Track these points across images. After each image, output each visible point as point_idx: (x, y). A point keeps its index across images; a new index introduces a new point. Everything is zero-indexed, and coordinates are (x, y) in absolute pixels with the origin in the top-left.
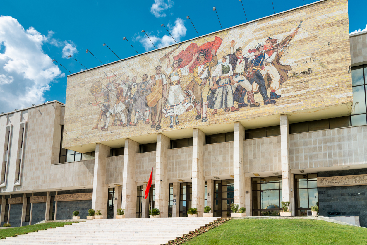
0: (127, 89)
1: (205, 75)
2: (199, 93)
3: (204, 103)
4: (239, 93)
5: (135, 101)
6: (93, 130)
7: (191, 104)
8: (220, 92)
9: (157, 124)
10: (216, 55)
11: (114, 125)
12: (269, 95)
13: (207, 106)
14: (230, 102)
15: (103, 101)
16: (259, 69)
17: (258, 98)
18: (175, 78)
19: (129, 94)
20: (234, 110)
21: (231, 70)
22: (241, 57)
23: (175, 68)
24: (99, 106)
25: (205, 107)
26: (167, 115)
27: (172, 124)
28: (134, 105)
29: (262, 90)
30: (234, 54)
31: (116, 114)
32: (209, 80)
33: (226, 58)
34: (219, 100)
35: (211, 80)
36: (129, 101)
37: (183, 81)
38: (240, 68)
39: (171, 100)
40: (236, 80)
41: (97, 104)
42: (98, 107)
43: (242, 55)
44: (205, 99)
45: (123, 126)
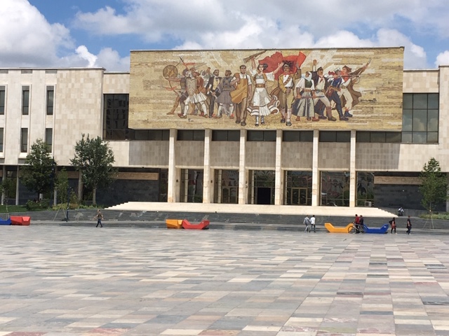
0: (208, 80)
1: (289, 85)
2: (284, 99)
3: (288, 110)
4: (319, 107)
6: (168, 115)
7: (276, 108)
8: (303, 101)
9: (242, 121)
10: (300, 70)
11: (194, 113)
12: (343, 113)
13: (291, 112)
15: (180, 87)
16: (336, 90)
18: (260, 81)
19: (210, 86)
20: (314, 120)
21: (313, 85)
23: (260, 72)
24: (174, 91)
25: (289, 113)
26: (252, 114)
27: (257, 123)
28: (216, 98)
30: (316, 72)
31: (195, 104)
32: (293, 90)
33: (309, 74)
34: (302, 109)
35: (295, 90)
36: (210, 93)
37: (269, 85)
39: (256, 102)
40: (317, 95)
41: (172, 89)
42: (174, 93)
43: (323, 75)
44: (289, 106)
45: (205, 116)
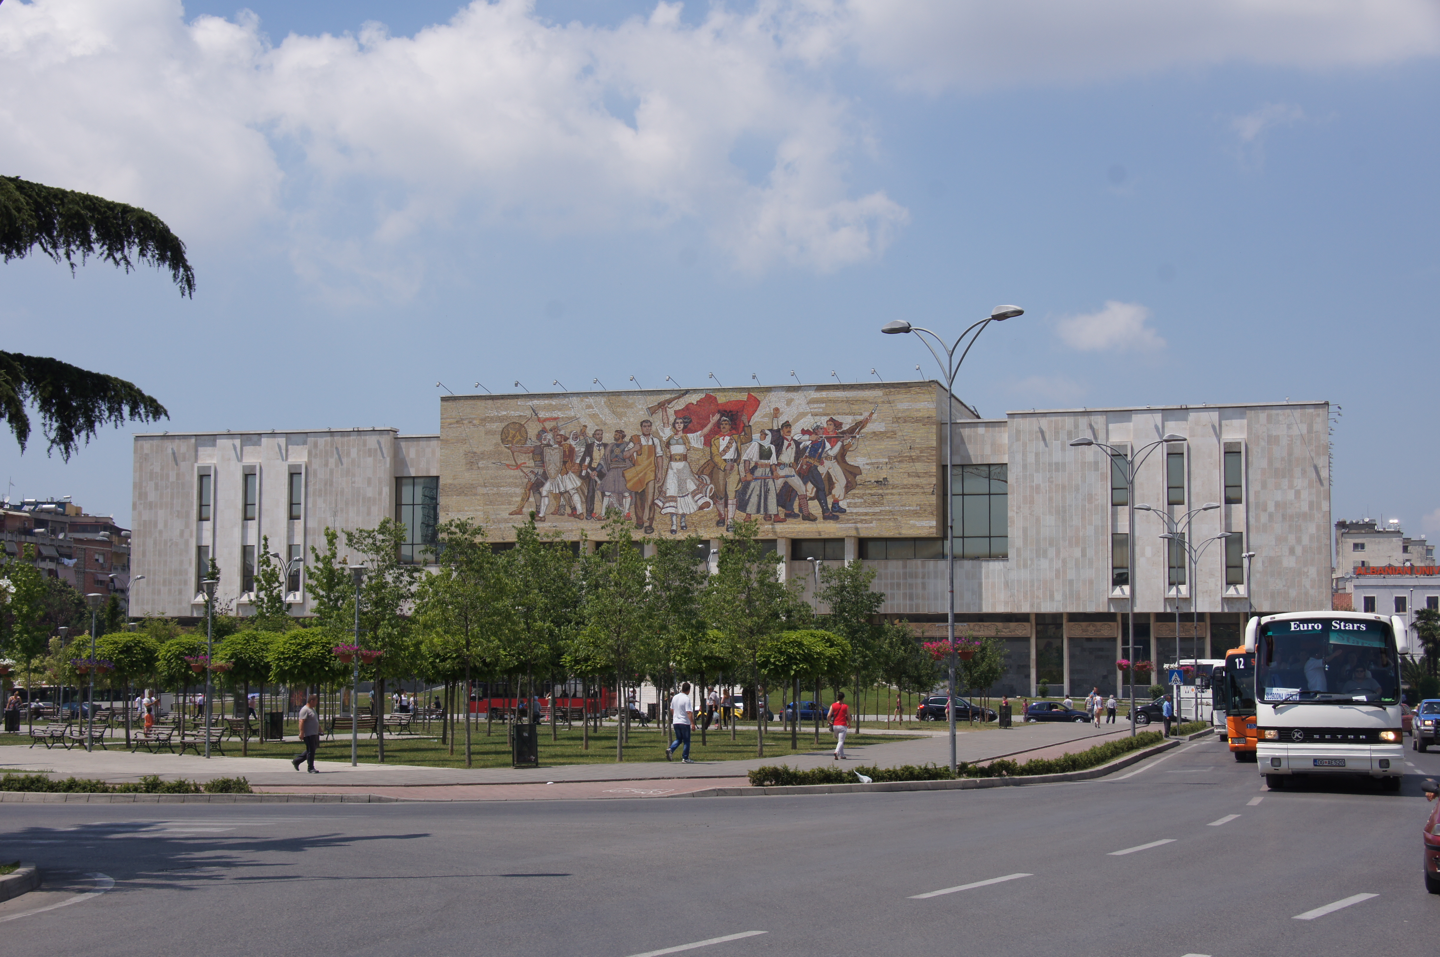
0: (583, 449)
1: (730, 455)
2: (721, 482)
3: (730, 502)
4: (786, 496)
5: (601, 475)
6: (511, 516)
7: (708, 499)
8: (755, 486)
9: (646, 524)
10: (750, 426)
11: (558, 511)
12: (830, 506)
13: (734, 506)
14: (773, 508)
15: (531, 464)
16: (816, 463)
17: (815, 508)
18: (677, 449)
19: (588, 460)
20: (777, 520)
21: (774, 455)
22: (789, 438)
23: (678, 431)
24: (522, 471)
25: (731, 508)
26: (664, 511)
27: (674, 528)
28: (599, 482)
29: (821, 495)
30: (778, 430)
31: (561, 494)
32: (738, 465)
33: (767, 435)
34: (754, 500)
35: (742, 465)
36: (587, 473)
37: (693, 456)
38: (788, 455)
39: (671, 488)
40: (782, 473)
41: (518, 467)
42: (522, 474)
43: (792, 435)
44: (731, 495)
45: (579, 517)
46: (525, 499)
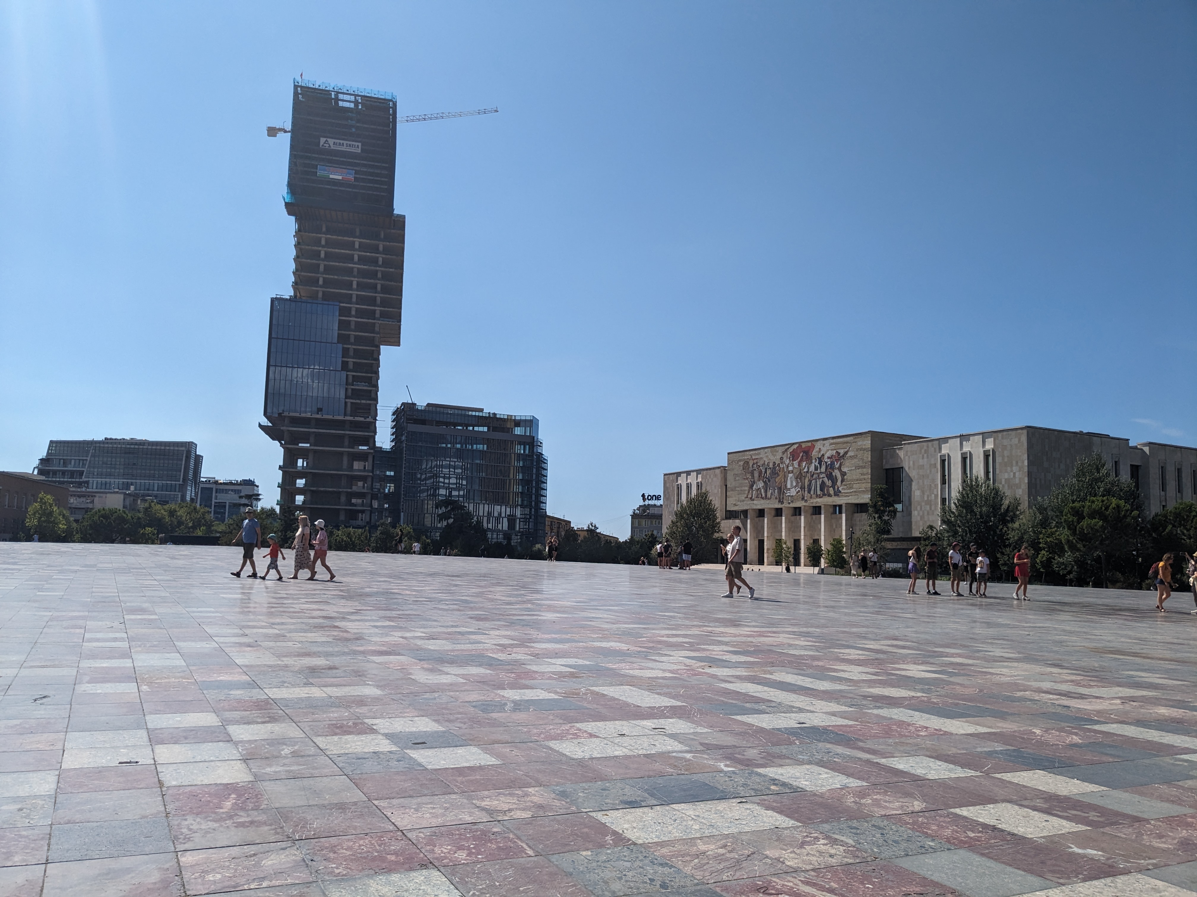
0: (764, 471)
2: (803, 482)
4: (823, 486)
7: (799, 489)
8: (813, 483)
9: (781, 500)
10: (811, 457)
11: (758, 497)
13: (807, 492)
15: (750, 477)
19: (766, 475)
20: (820, 497)
21: (819, 469)
23: (791, 461)
26: (787, 494)
28: (768, 484)
30: (820, 458)
31: (758, 489)
32: (808, 474)
33: (816, 460)
34: (813, 489)
36: (765, 480)
37: (795, 471)
39: (789, 484)
40: (821, 476)
41: (747, 479)
42: (748, 482)
43: (824, 460)
45: (762, 498)
46: (749, 492)
